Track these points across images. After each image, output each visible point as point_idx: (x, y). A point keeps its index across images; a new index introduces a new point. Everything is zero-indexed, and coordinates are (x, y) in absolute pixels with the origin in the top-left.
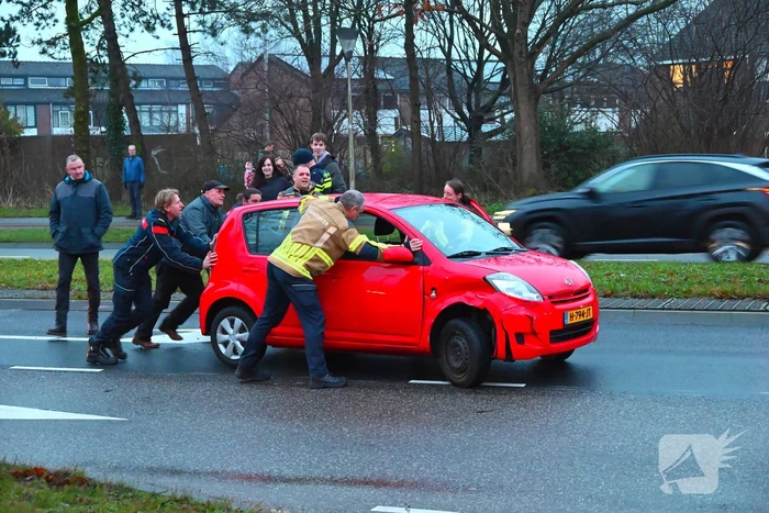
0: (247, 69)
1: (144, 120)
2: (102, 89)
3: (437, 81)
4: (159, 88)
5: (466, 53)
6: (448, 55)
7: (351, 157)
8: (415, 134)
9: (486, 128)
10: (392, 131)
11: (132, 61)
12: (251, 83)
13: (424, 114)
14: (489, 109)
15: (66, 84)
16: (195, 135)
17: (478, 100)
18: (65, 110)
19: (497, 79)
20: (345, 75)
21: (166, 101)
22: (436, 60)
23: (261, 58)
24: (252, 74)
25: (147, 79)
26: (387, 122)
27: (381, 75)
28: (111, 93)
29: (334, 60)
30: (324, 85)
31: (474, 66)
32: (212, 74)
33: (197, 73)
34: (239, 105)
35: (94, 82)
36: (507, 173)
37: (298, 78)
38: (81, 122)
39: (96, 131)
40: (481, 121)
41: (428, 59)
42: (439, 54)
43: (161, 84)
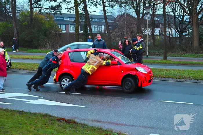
0: (121, 16)
1: (93, 29)
2: (83, 21)
3: (171, 21)
4: (97, 21)
5: (179, 14)
6: (174, 14)
7: (147, 40)
8: (165, 35)
9: (184, 34)
10: (158, 34)
11: (91, 14)
12: (122, 20)
13: (167, 30)
14: (185, 29)
15: (74, 19)
16: (106, 33)
17: (182, 26)
18: (73, 26)
19: (188, 20)
20: (146, 19)
21: (99, 24)
22: (171, 15)
23: (124, 14)
24: (122, 18)
25: (94, 18)
26: (157, 31)
27: (156, 19)
28: (85, 22)
29: (144, 15)
30: (141, 21)
31: (182, 17)
32: (111, 18)
33: (107, 17)
34: (118, 26)
35: (81, 19)
36: (189, 46)
37: (134, 19)
38: (77, 29)
39: (81, 32)
40: (183, 32)
41: (169, 15)
42: (172, 14)
43: (98, 20)
